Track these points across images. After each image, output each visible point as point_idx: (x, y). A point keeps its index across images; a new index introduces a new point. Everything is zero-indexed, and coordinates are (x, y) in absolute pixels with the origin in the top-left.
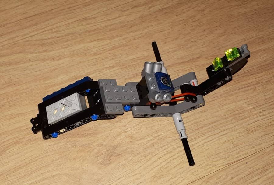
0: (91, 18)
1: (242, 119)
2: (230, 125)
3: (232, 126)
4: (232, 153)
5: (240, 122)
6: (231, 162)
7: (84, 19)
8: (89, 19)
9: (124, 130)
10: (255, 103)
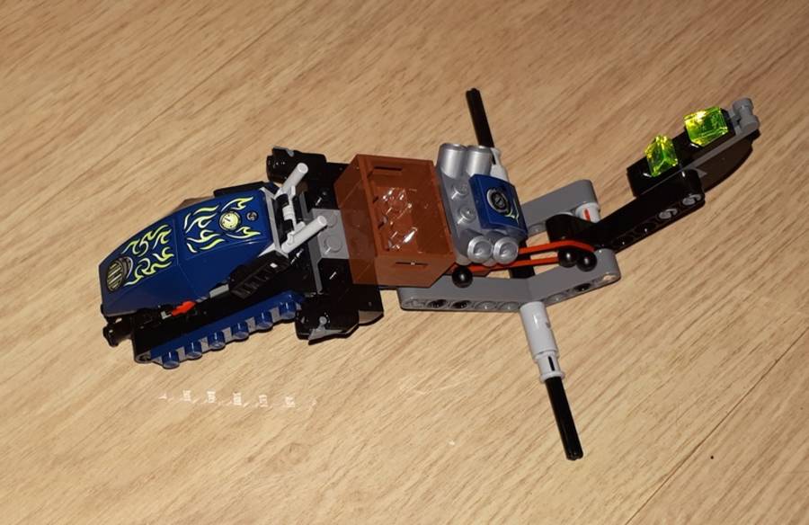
0: (105, 166)
1: (651, 330)
2: (624, 359)
3: (630, 362)
4: (661, 443)
5: (650, 340)
6: (668, 469)
7: (85, 177)
8: (100, 172)
9: (329, 479)
10: (668, 269)
